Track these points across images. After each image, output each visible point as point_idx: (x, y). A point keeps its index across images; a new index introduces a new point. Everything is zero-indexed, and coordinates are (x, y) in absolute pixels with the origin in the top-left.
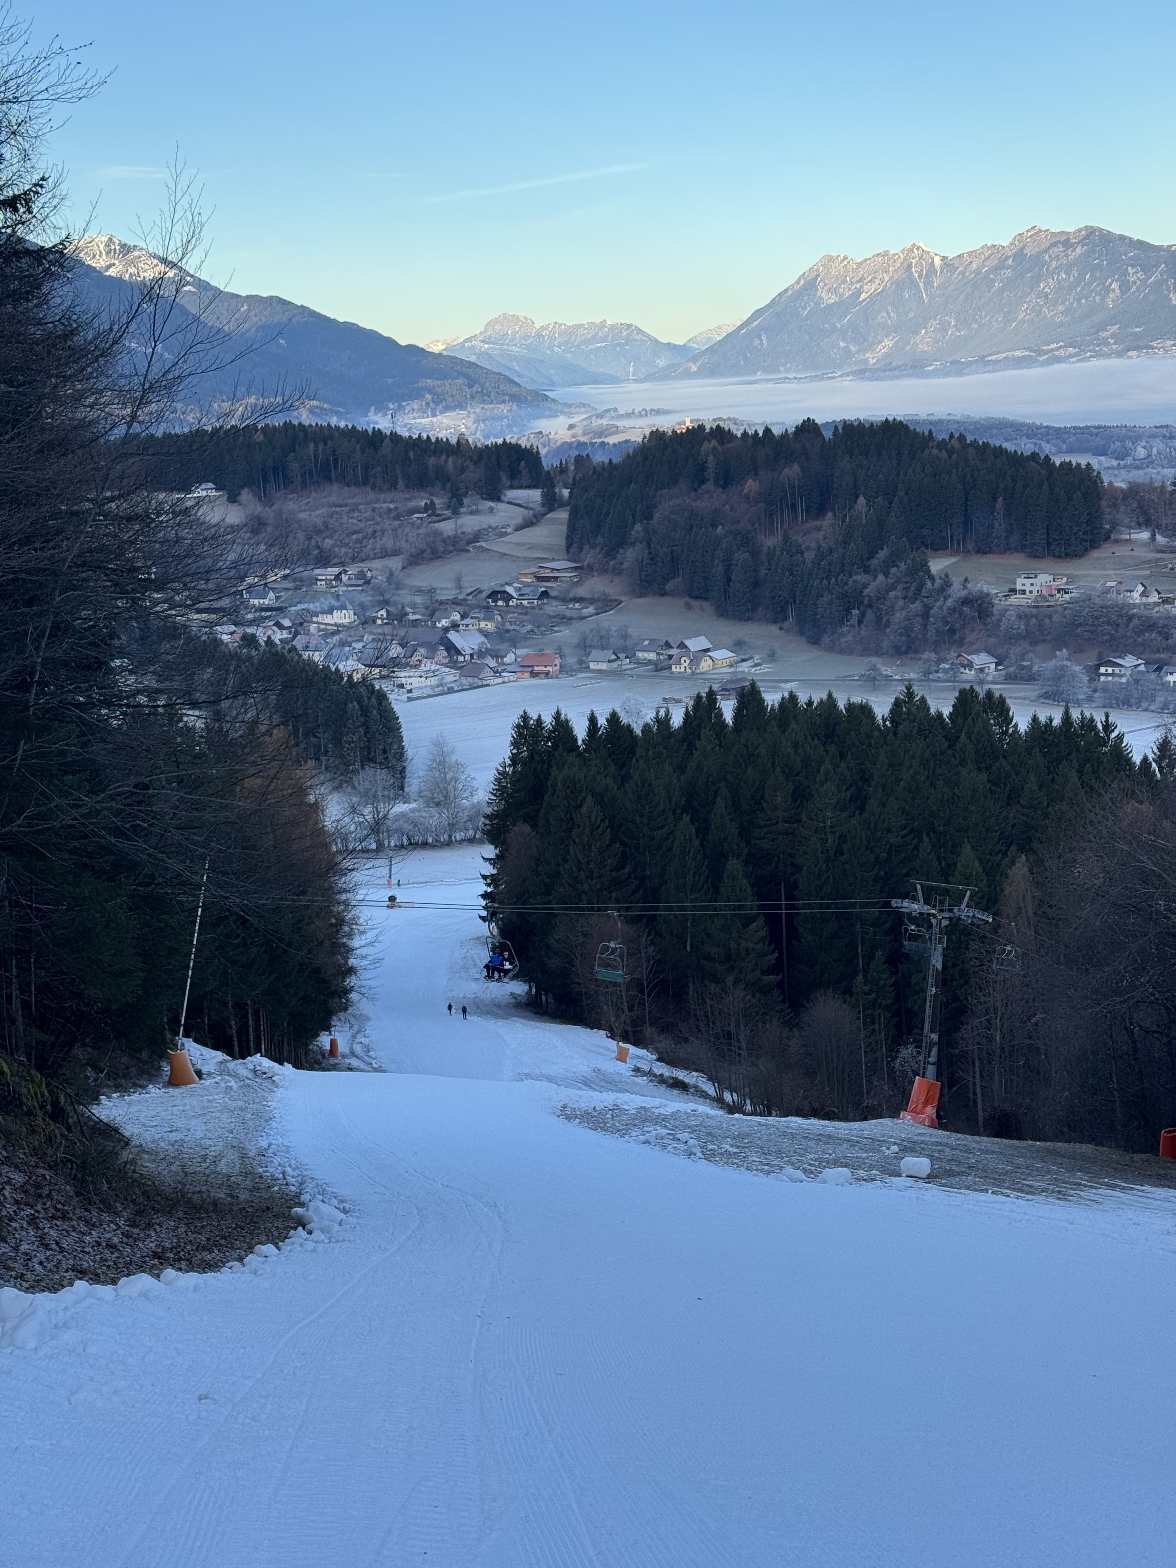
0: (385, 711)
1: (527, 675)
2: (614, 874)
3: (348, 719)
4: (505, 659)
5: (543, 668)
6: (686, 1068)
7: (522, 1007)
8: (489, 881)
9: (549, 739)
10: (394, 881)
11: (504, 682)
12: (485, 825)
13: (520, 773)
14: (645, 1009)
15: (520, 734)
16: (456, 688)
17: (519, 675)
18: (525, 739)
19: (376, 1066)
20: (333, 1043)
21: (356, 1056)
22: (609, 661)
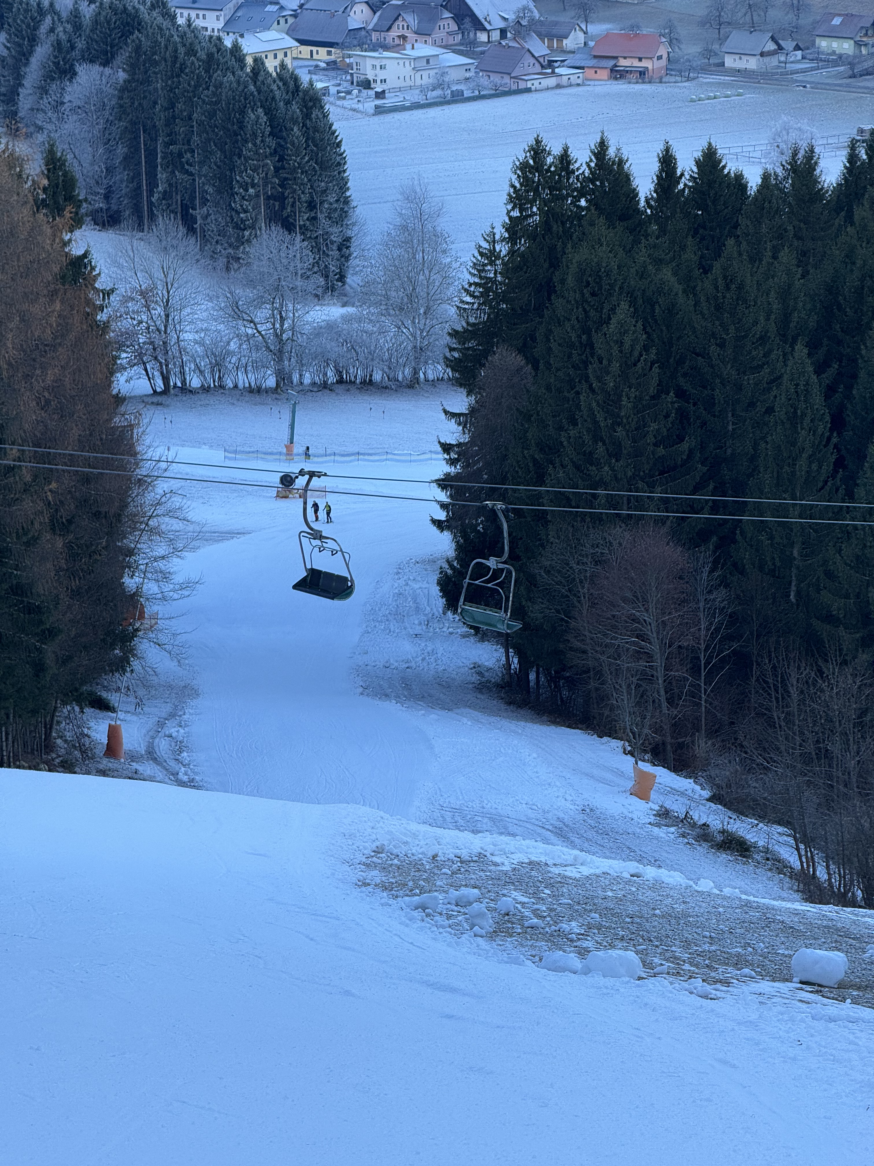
0: (316, 130)
1: (604, 74)
2: (661, 451)
3: (246, 141)
4: (565, 42)
5: (636, 63)
6: (762, 818)
7: (489, 689)
8: (454, 456)
9: (582, 193)
10: (298, 449)
11: (559, 86)
12: (451, 349)
13: (522, 255)
14: (699, 705)
15: (526, 182)
16: (467, 94)
17: (590, 73)
18: (536, 191)
19: (185, 778)
20: (113, 733)
21: (155, 760)
22: (762, 54)
